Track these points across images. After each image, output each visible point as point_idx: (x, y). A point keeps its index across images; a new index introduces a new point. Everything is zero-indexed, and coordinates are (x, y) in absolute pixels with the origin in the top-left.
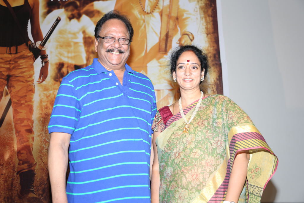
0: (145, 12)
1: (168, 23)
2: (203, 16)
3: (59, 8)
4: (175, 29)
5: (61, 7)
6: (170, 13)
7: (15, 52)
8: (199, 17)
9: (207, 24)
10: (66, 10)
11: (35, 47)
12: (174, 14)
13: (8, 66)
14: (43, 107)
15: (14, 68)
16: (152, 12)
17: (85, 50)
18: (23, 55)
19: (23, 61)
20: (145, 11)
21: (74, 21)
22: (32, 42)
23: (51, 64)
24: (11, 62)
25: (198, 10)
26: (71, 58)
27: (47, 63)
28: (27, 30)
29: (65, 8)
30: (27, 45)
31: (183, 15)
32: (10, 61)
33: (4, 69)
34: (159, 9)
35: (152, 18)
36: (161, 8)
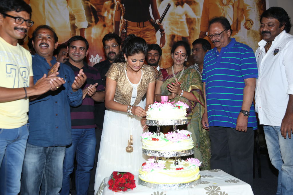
0: (223, 4)
1: (238, 12)
2: (258, 9)
4: (242, 16)
6: (238, 6)
7: (143, 26)
8: (256, 9)
11: (156, 23)
12: (241, 7)
14: (165, 64)
16: (228, 4)
17: (188, 27)
18: (148, 28)
19: (149, 32)
20: (223, 3)
21: (179, 7)
22: (153, 20)
24: (141, 33)
25: (255, 5)
26: (179, 32)
27: (164, 34)
28: (149, 11)
30: (150, 21)
31: (246, 8)
32: (140, 32)
34: (232, 2)
35: (228, 8)
36: (233, 2)
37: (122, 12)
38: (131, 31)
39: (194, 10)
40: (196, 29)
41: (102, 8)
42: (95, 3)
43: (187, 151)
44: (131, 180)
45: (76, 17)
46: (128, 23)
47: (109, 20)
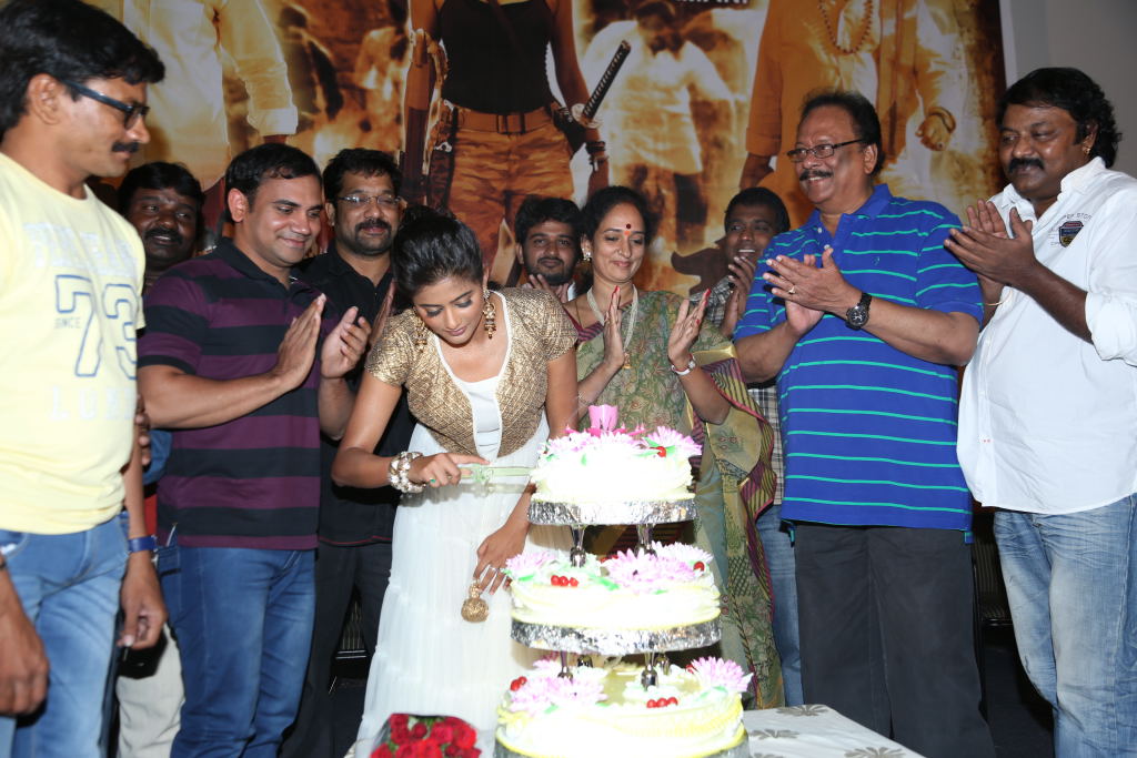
0: (839, 48)
1: (894, 82)
2: (973, 70)
3: (623, 17)
4: (910, 98)
5: (628, 14)
6: (897, 55)
7: (519, 130)
8: (964, 71)
9: (982, 93)
10: (643, 25)
11: (570, 119)
12: (906, 60)
13: (504, 167)
15: (519, 172)
16: (855, 50)
17: (699, 136)
18: (541, 139)
19: (543, 155)
20: (838, 44)
21: (664, 56)
22: (560, 105)
23: (615, 168)
24: (512, 157)
25: (962, 54)
26: (665, 154)
27: (603, 163)
28: (545, 71)
29: (639, 19)
30: (548, 111)
31: (928, 65)
32: (509, 152)
33: (497, 176)
34: (872, 42)
35: (857, 65)
36: (877, 41)
37: (438, 71)
38: (473, 148)
39: (724, 71)
40: (731, 146)
41: (357, 54)
42: (329, 33)
43: (694, 631)
44: (465, 750)
45: (250, 89)
46: (460, 118)
47: (384, 103)
